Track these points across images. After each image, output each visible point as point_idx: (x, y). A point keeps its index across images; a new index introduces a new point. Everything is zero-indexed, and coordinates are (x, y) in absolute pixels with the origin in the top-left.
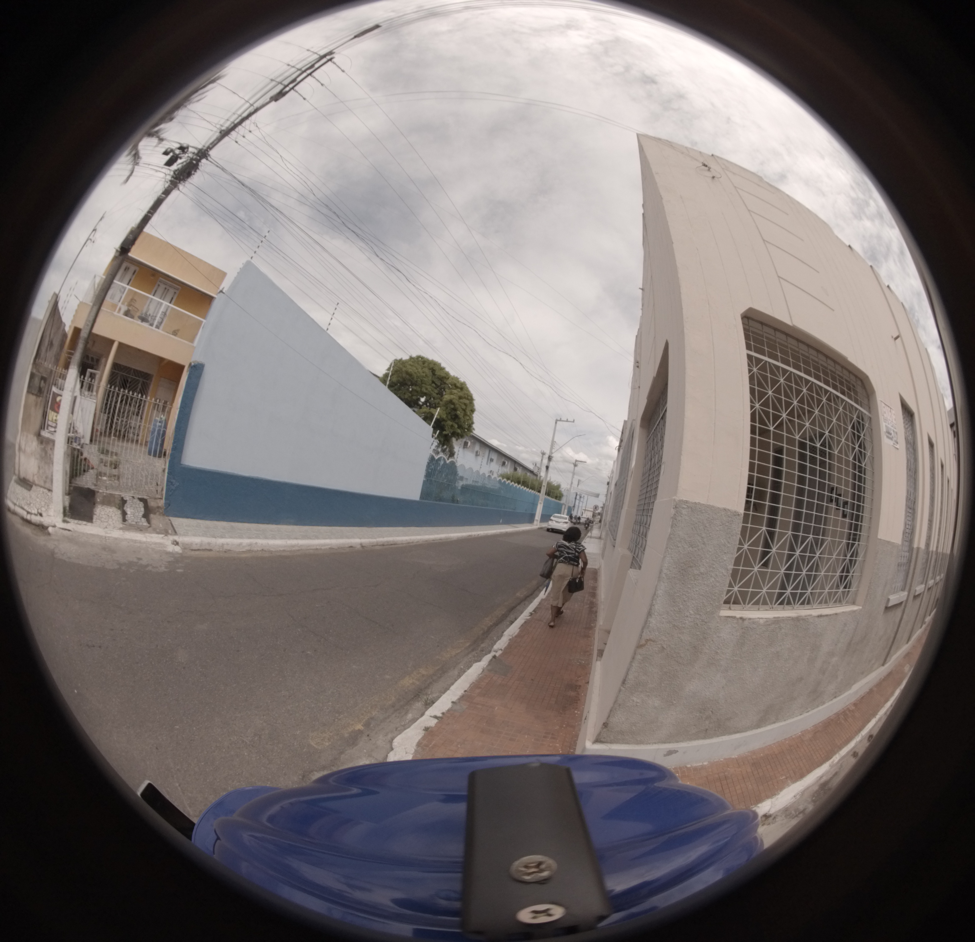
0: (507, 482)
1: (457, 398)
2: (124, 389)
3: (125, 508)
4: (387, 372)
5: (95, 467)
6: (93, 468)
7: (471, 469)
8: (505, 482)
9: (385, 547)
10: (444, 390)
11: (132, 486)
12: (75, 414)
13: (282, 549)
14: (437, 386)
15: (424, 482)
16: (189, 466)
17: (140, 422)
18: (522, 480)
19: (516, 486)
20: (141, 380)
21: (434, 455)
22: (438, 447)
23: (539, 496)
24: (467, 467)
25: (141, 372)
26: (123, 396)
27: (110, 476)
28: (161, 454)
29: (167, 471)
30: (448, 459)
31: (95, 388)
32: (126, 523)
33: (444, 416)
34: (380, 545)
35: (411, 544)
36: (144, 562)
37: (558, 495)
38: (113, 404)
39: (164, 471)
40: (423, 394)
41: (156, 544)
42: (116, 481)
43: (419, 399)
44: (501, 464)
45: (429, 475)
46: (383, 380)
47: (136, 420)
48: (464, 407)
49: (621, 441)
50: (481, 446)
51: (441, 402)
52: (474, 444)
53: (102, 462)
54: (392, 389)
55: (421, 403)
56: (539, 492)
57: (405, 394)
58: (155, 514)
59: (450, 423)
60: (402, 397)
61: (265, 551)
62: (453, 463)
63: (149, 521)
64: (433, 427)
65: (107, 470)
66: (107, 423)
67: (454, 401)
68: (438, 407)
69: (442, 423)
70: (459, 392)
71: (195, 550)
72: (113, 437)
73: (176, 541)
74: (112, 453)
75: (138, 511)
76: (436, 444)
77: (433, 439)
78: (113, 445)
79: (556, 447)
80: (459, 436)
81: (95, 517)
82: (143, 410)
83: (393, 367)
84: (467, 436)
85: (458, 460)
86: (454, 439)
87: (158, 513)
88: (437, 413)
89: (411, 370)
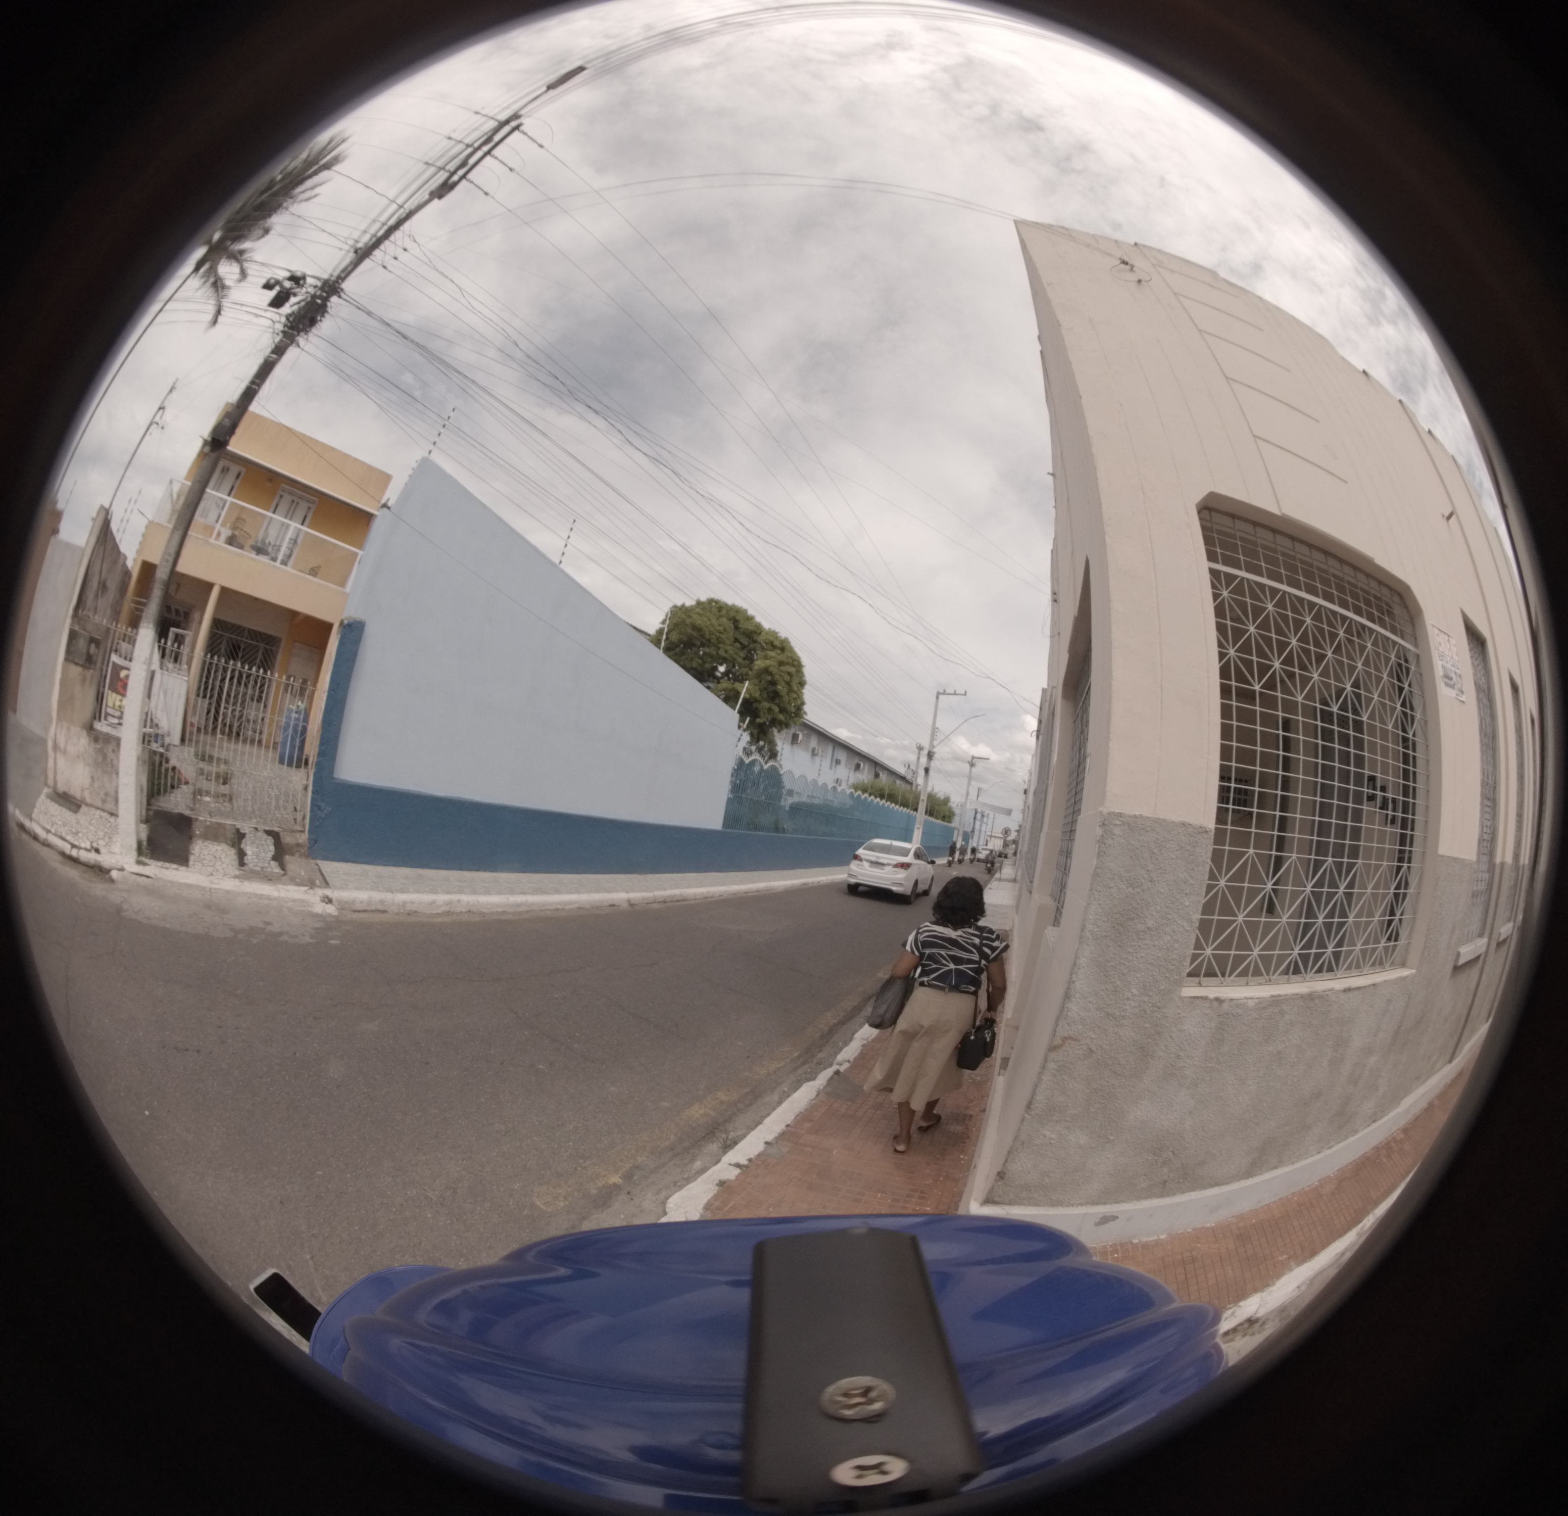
0: (863, 797)
1: (776, 664)
2: (234, 660)
3: (243, 846)
4: (661, 626)
5: (191, 782)
6: (187, 783)
7: (803, 777)
8: (859, 795)
9: (668, 904)
10: (755, 651)
11: (254, 811)
12: (152, 698)
13: (500, 910)
14: (743, 647)
15: (730, 802)
16: (345, 780)
17: (264, 712)
18: (887, 792)
19: (878, 802)
20: (262, 645)
21: (743, 757)
22: (751, 743)
23: (915, 817)
24: (797, 774)
25: (260, 634)
26: (233, 671)
27: (217, 796)
28: (301, 762)
29: (310, 789)
30: (766, 763)
31: (185, 659)
32: (246, 868)
33: (757, 695)
34: (659, 902)
35: (710, 900)
36: (276, 928)
37: (947, 813)
38: (218, 683)
39: (306, 788)
40: (723, 661)
41: (294, 901)
42: (227, 804)
43: (716, 669)
44: (853, 767)
45: (737, 789)
46: (656, 640)
47: (258, 710)
48: (787, 678)
49: (1040, 722)
50: (819, 742)
51: (750, 673)
52: (807, 737)
53: (202, 774)
54: (671, 653)
55: (718, 674)
56: (916, 810)
57: (692, 660)
58: (292, 854)
59: (766, 705)
60: (688, 665)
61: (474, 913)
62: (774, 770)
63: (282, 866)
64: (740, 712)
65: (212, 786)
66: (208, 712)
67: (774, 670)
68: (746, 680)
69: (754, 705)
70: (779, 654)
71: (359, 911)
72: (219, 736)
73: (327, 897)
74: (219, 759)
75: (264, 851)
76: (746, 737)
77: (740, 732)
78: (221, 747)
79: (940, 737)
80: (783, 725)
81: (192, 858)
82: (267, 694)
83: (670, 618)
84: (796, 724)
85: (782, 763)
86: (775, 731)
87: (297, 854)
88: (744, 690)
89: (700, 622)
